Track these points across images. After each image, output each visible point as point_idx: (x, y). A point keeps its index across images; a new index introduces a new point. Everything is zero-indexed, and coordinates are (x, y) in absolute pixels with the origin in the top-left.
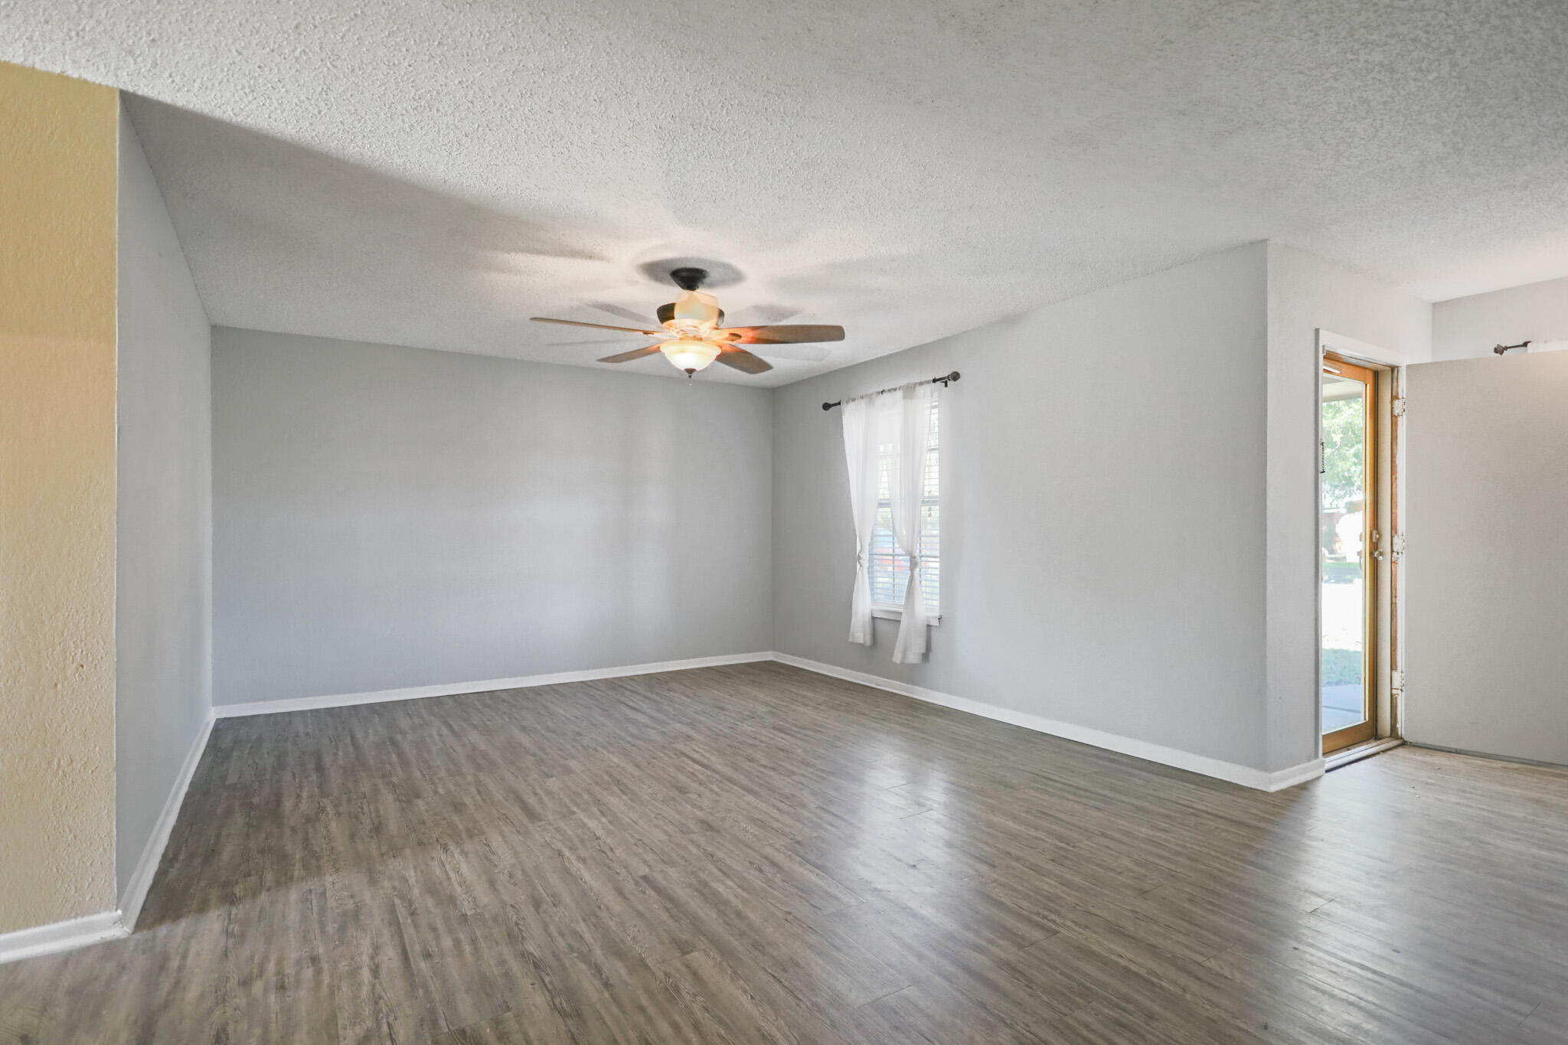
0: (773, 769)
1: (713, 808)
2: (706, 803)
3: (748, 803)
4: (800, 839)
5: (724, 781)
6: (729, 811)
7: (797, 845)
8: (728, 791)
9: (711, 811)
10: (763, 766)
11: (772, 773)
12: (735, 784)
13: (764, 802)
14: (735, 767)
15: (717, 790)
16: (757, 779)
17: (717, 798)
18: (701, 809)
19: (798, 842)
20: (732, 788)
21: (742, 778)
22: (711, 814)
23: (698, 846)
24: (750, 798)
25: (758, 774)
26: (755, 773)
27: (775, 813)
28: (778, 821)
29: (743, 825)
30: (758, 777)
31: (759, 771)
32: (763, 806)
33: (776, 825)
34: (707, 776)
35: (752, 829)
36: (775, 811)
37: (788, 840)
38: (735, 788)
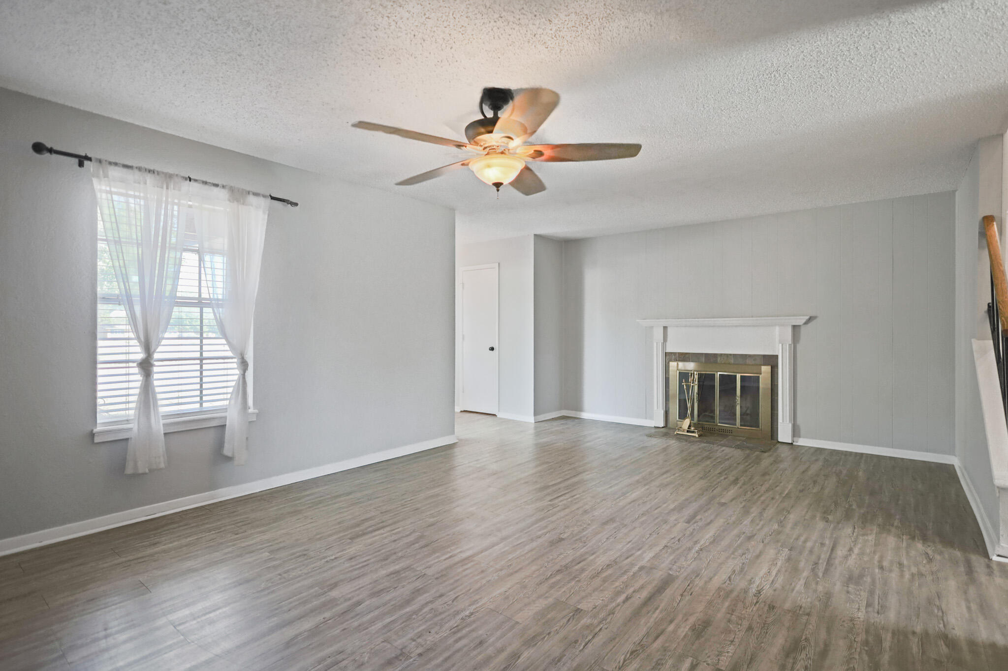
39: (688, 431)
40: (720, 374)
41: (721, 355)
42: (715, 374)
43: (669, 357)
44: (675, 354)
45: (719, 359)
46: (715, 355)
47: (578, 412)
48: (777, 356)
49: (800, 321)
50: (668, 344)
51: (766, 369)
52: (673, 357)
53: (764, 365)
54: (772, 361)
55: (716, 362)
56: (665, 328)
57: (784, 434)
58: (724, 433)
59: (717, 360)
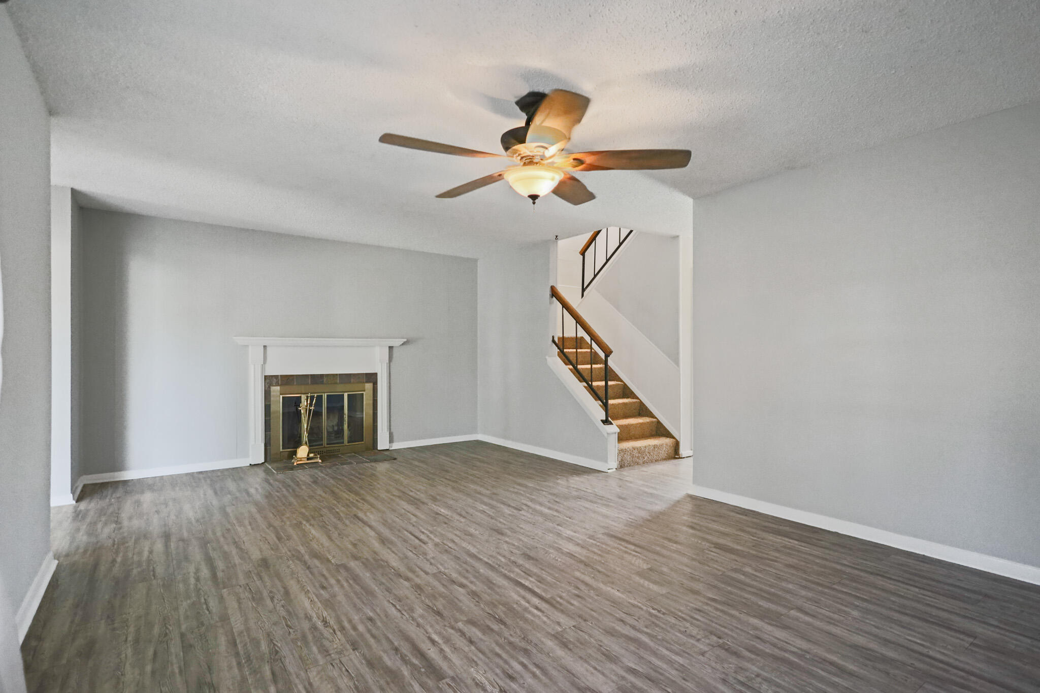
0: (453, 582)
1: (499, 543)
2: (505, 546)
3: (475, 546)
4: (445, 526)
5: (497, 566)
6: (487, 541)
7: (447, 522)
8: (491, 556)
9: (500, 541)
10: (462, 586)
11: (454, 575)
12: (487, 563)
13: (464, 548)
14: (489, 583)
15: (500, 557)
16: (469, 568)
17: (498, 550)
18: (506, 542)
19: (446, 523)
20: (489, 559)
21: (483, 570)
22: (499, 539)
23: (500, 522)
24: (473, 550)
25: (467, 575)
26: (470, 576)
27: (457, 540)
28: (456, 535)
29: (477, 532)
30: (467, 571)
31: (466, 578)
32: (464, 545)
33: (458, 533)
34: (513, 572)
35: (472, 530)
36: (456, 541)
37: (451, 524)
38: (485, 559)
39: (308, 459)
40: (327, 395)
41: (327, 375)
42: (322, 396)
43: (269, 381)
44: (276, 377)
45: (325, 380)
46: (322, 376)
47: (116, 474)
48: (376, 374)
49: (396, 343)
50: (267, 366)
51: (369, 386)
52: (275, 380)
53: (367, 382)
54: (372, 378)
55: (322, 383)
56: (265, 347)
57: (383, 443)
58: (332, 454)
59: (323, 381)
